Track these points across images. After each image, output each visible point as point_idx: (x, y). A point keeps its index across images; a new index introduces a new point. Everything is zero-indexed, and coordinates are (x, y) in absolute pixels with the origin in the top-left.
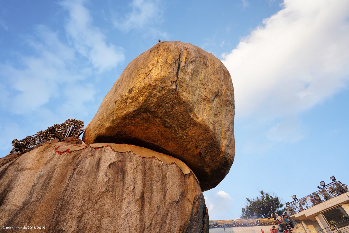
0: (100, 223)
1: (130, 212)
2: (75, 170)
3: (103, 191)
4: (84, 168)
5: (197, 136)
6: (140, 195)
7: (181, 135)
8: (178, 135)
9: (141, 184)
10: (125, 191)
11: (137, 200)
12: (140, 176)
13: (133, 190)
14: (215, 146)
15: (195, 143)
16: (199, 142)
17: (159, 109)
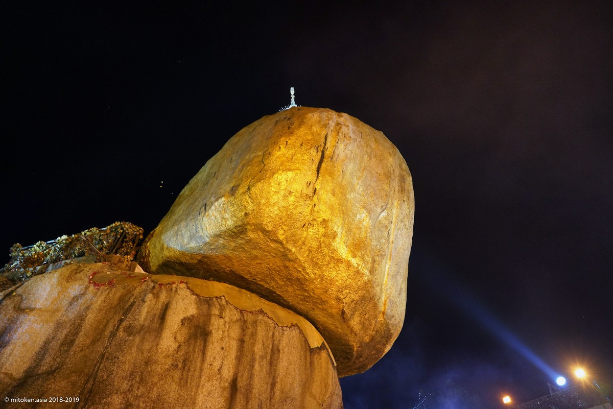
2: (121, 321)
3: (167, 367)
4: (138, 320)
5: (341, 281)
6: (229, 381)
7: (312, 276)
8: (307, 277)
9: (234, 361)
10: (205, 370)
11: (224, 389)
12: (234, 344)
13: (219, 370)
14: (370, 301)
15: (335, 293)
16: (344, 292)
17: (280, 228)
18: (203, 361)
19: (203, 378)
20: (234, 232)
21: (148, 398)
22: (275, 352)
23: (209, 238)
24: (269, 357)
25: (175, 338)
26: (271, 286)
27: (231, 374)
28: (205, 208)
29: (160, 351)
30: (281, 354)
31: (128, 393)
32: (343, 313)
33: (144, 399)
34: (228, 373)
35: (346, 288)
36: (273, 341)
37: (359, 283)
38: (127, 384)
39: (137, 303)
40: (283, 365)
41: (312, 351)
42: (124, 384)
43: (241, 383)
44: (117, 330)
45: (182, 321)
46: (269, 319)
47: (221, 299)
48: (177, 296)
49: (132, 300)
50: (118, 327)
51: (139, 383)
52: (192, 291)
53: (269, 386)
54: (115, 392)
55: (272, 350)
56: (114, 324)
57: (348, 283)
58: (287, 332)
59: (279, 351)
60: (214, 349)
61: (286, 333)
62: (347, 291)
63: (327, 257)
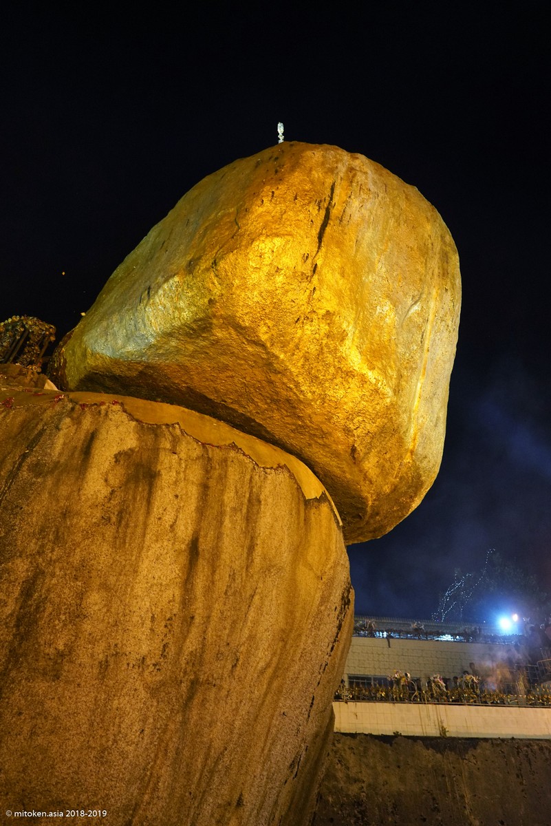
0: (78, 601)
1: (160, 581)
2: (24, 456)
3: (94, 520)
4: (50, 455)
5: (351, 404)
6: (187, 542)
7: (309, 395)
8: (302, 396)
9: (194, 514)
10: (151, 526)
11: (179, 552)
12: (194, 491)
13: (171, 526)
14: (393, 434)
15: (343, 422)
16: (355, 421)
17: (262, 322)
18: (148, 513)
19: (148, 537)
20: (193, 329)
21: (67, 563)
22: (254, 502)
23: (155, 338)
24: (244, 511)
25: (106, 480)
26: (249, 410)
27: (190, 531)
28: (149, 293)
29: (83, 498)
30: (262, 507)
31: (37, 557)
32: (354, 450)
33: (60, 565)
34: (185, 531)
35: (358, 413)
36: (251, 488)
37: (378, 407)
38: (36, 544)
39: (48, 432)
40: (265, 521)
41: (307, 503)
42: (32, 544)
43: (205, 545)
44: (18, 469)
45: (116, 456)
46: (244, 457)
47: (174, 428)
48: (108, 422)
49: (40, 427)
50: (20, 465)
51: (54, 543)
52: (130, 415)
53: (246, 550)
54: (18, 554)
55: (249, 501)
56: (14, 460)
57: (362, 406)
58: (272, 476)
59: (260, 502)
60: (164, 496)
61: (269, 477)
62: (360, 419)
63: (332, 368)
